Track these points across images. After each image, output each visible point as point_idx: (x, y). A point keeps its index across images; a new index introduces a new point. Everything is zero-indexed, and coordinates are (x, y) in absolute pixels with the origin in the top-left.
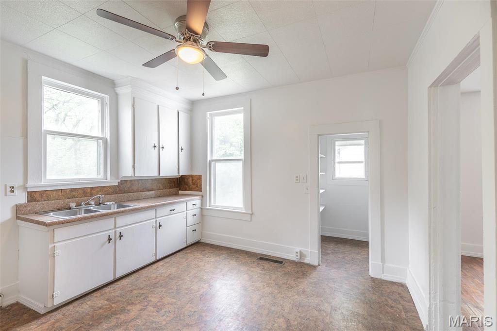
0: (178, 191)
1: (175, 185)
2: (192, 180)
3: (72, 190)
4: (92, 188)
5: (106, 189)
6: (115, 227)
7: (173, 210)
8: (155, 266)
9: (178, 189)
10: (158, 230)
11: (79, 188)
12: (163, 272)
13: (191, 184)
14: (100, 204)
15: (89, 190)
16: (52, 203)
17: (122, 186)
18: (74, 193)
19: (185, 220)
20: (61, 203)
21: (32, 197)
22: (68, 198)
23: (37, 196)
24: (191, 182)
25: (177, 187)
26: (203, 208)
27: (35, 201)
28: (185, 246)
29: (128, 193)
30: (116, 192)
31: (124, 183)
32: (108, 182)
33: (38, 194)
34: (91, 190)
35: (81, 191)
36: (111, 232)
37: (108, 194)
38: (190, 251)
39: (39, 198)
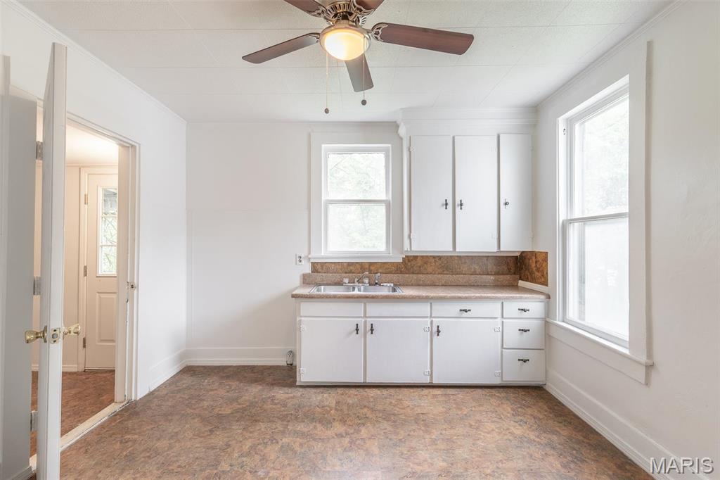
0: (516, 281)
1: (509, 269)
2: (536, 262)
3: (350, 264)
4: (371, 264)
5: (387, 266)
6: (365, 316)
7: (466, 311)
8: (426, 391)
9: (518, 276)
10: (435, 336)
11: (357, 263)
12: (422, 404)
13: (534, 269)
14: (376, 284)
15: (367, 266)
16: (331, 277)
17: (409, 264)
18: (351, 268)
19: (500, 334)
20: (336, 277)
21: (316, 267)
22: (346, 273)
23: (319, 267)
24: (534, 265)
25: (515, 274)
26: (548, 319)
27: (317, 272)
28: (497, 381)
29: (418, 273)
30: (401, 271)
31: (412, 260)
32: (391, 257)
33: (319, 265)
34: (369, 266)
35: (358, 266)
36: (361, 321)
37: (390, 273)
38: (503, 395)
39: (320, 270)
